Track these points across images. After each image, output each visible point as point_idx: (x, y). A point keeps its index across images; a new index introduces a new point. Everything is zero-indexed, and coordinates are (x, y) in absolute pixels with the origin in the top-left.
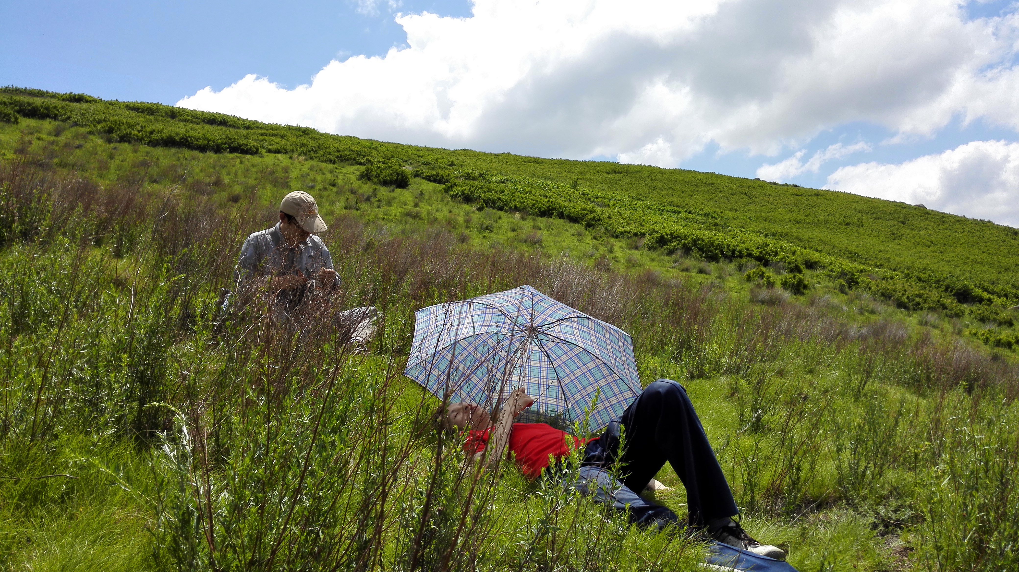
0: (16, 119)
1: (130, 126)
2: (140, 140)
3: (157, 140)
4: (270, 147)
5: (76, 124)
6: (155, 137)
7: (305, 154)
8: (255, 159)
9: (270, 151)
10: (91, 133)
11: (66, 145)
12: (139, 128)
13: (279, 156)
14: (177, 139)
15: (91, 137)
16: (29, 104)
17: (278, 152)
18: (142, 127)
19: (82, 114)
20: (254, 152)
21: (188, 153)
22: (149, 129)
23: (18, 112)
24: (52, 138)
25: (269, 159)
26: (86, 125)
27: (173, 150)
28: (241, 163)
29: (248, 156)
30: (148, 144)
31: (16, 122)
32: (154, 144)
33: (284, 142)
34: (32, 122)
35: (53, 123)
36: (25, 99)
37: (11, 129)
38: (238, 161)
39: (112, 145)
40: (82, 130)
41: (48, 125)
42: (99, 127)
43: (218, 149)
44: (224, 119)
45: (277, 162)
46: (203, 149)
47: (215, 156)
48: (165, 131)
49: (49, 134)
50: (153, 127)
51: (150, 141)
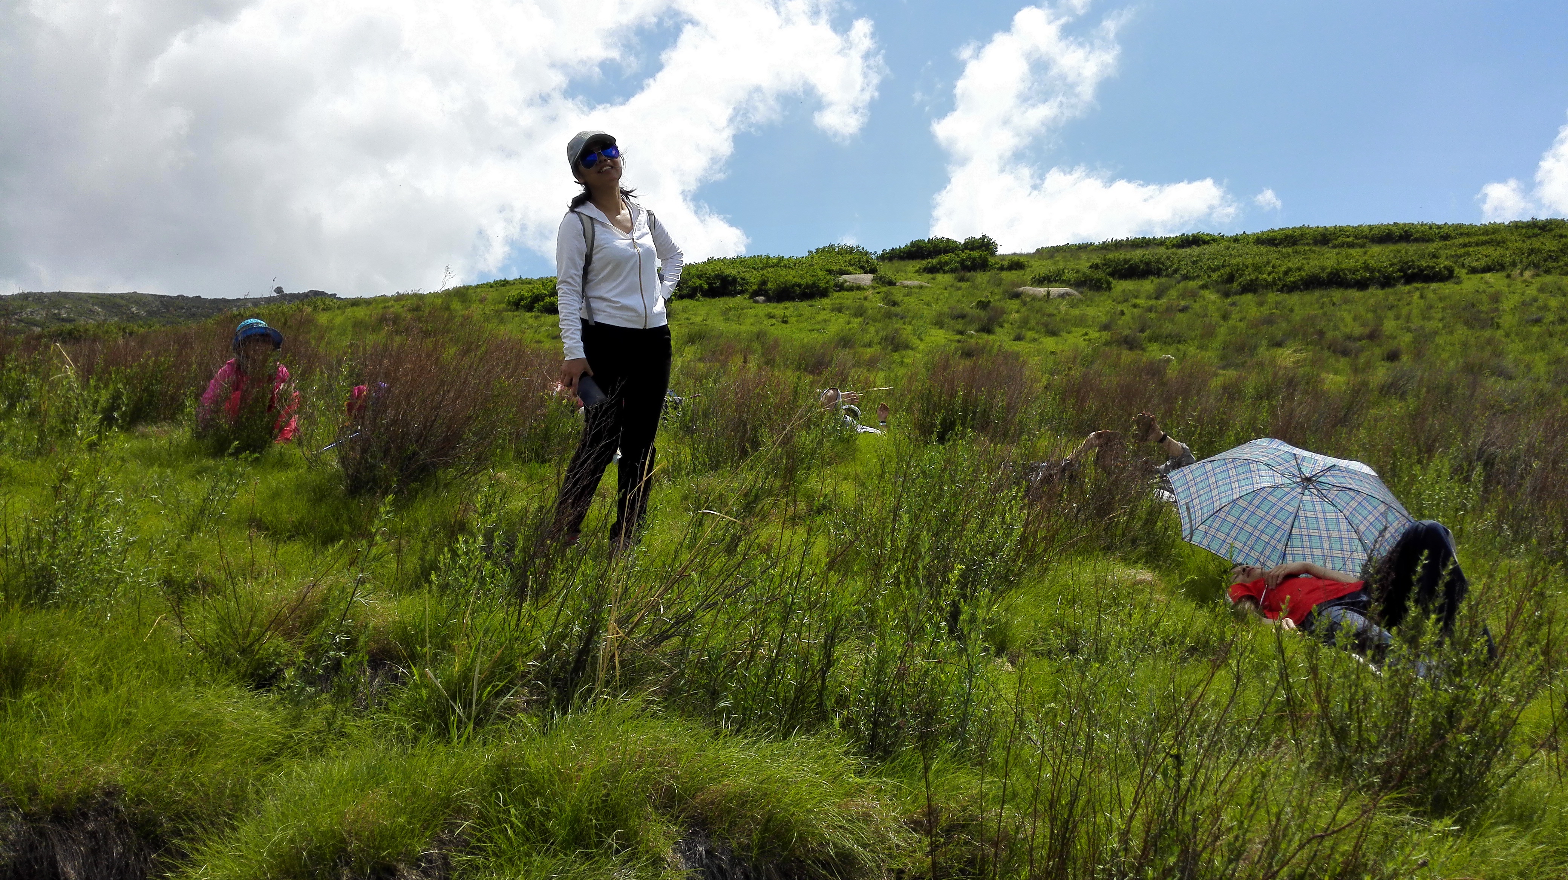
0: (1109, 284)
1: (1257, 268)
2: (1269, 286)
3: (1294, 282)
4: (1474, 264)
5: (1186, 277)
6: (1291, 279)
7: (1536, 266)
8: (1447, 288)
9: (1473, 271)
10: (1204, 287)
11: (1169, 309)
12: (1270, 269)
13: (1488, 276)
14: (1324, 275)
15: (1202, 292)
16: (1126, 261)
17: (1487, 269)
18: (1273, 267)
19: (1194, 262)
20: (1447, 276)
21: (1337, 294)
22: (1283, 268)
23: (1112, 274)
24: (1152, 302)
25: (1469, 284)
26: (1198, 276)
27: (1317, 294)
28: (1422, 297)
29: (1434, 286)
30: (1281, 290)
31: (1109, 288)
32: (1290, 288)
33: (1500, 251)
34: (1128, 285)
35: (1156, 281)
36: (1121, 255)
37: (1102, 298)
38: (1417, 294)
39: (1230, 300)
40: (1192, 284)
41: (1148, 285)
42: (1215, 276)
43: (1387, 282)
44: (1406, 232)
45: (1482, 287)
46: (1362, 285)
47: (1381, 293)
48: (1306, 267)
49: (1149, 298)
50: (1290, 265)
51: (1284, 286)
